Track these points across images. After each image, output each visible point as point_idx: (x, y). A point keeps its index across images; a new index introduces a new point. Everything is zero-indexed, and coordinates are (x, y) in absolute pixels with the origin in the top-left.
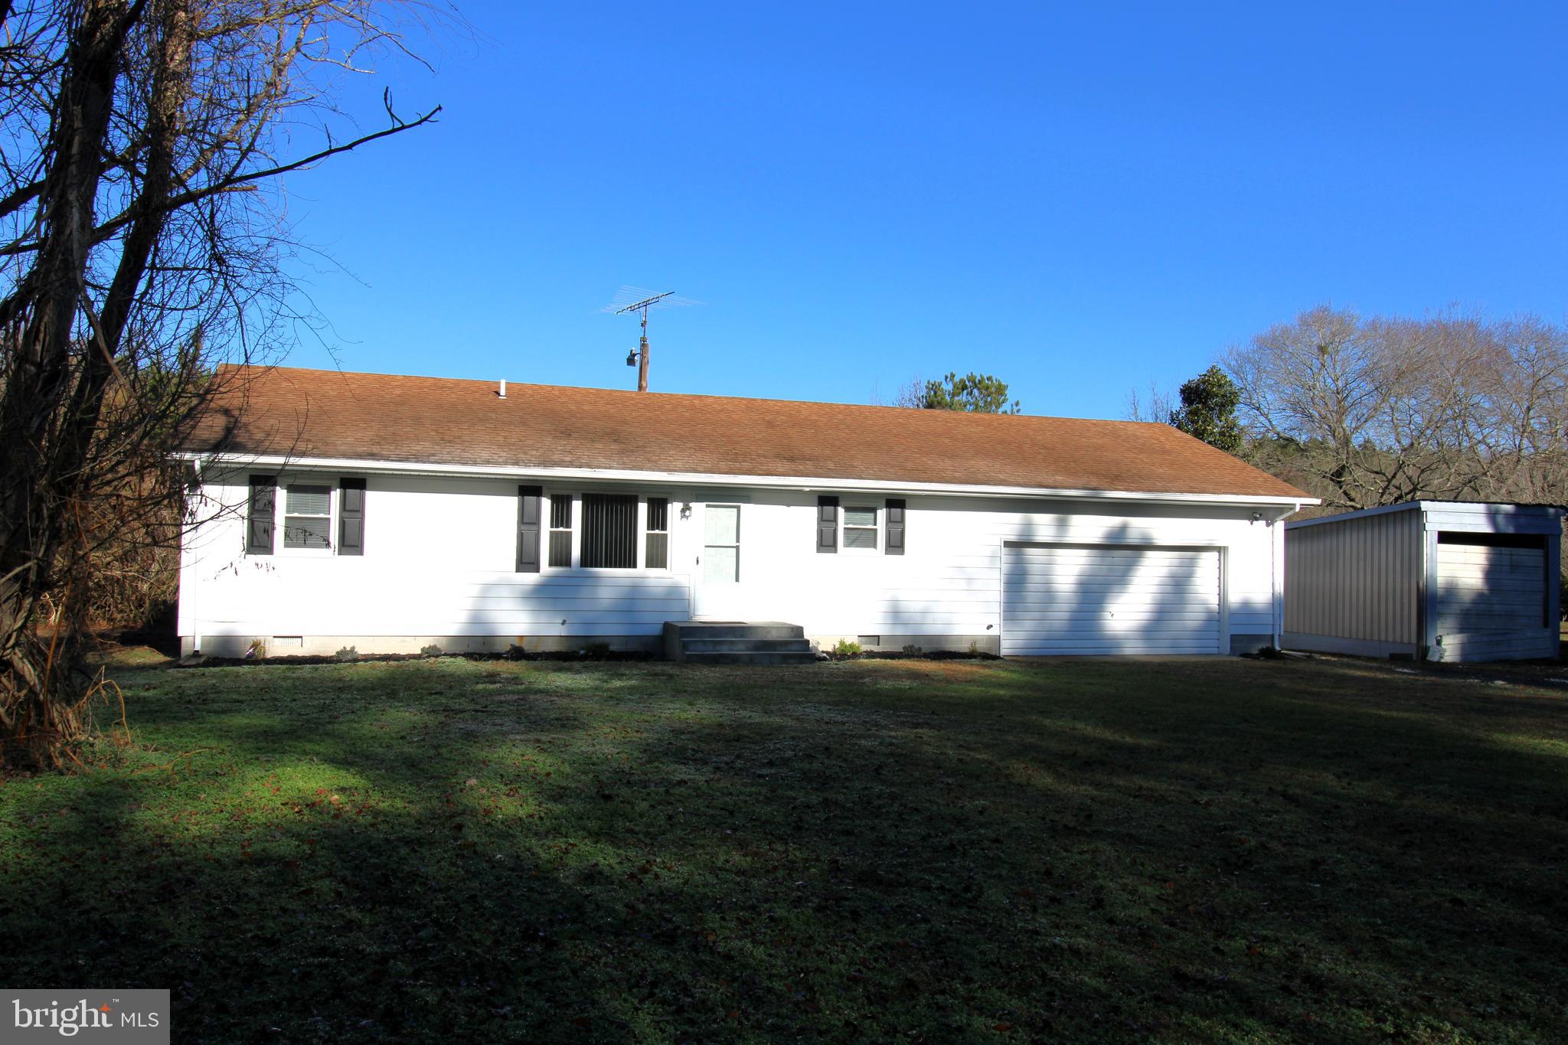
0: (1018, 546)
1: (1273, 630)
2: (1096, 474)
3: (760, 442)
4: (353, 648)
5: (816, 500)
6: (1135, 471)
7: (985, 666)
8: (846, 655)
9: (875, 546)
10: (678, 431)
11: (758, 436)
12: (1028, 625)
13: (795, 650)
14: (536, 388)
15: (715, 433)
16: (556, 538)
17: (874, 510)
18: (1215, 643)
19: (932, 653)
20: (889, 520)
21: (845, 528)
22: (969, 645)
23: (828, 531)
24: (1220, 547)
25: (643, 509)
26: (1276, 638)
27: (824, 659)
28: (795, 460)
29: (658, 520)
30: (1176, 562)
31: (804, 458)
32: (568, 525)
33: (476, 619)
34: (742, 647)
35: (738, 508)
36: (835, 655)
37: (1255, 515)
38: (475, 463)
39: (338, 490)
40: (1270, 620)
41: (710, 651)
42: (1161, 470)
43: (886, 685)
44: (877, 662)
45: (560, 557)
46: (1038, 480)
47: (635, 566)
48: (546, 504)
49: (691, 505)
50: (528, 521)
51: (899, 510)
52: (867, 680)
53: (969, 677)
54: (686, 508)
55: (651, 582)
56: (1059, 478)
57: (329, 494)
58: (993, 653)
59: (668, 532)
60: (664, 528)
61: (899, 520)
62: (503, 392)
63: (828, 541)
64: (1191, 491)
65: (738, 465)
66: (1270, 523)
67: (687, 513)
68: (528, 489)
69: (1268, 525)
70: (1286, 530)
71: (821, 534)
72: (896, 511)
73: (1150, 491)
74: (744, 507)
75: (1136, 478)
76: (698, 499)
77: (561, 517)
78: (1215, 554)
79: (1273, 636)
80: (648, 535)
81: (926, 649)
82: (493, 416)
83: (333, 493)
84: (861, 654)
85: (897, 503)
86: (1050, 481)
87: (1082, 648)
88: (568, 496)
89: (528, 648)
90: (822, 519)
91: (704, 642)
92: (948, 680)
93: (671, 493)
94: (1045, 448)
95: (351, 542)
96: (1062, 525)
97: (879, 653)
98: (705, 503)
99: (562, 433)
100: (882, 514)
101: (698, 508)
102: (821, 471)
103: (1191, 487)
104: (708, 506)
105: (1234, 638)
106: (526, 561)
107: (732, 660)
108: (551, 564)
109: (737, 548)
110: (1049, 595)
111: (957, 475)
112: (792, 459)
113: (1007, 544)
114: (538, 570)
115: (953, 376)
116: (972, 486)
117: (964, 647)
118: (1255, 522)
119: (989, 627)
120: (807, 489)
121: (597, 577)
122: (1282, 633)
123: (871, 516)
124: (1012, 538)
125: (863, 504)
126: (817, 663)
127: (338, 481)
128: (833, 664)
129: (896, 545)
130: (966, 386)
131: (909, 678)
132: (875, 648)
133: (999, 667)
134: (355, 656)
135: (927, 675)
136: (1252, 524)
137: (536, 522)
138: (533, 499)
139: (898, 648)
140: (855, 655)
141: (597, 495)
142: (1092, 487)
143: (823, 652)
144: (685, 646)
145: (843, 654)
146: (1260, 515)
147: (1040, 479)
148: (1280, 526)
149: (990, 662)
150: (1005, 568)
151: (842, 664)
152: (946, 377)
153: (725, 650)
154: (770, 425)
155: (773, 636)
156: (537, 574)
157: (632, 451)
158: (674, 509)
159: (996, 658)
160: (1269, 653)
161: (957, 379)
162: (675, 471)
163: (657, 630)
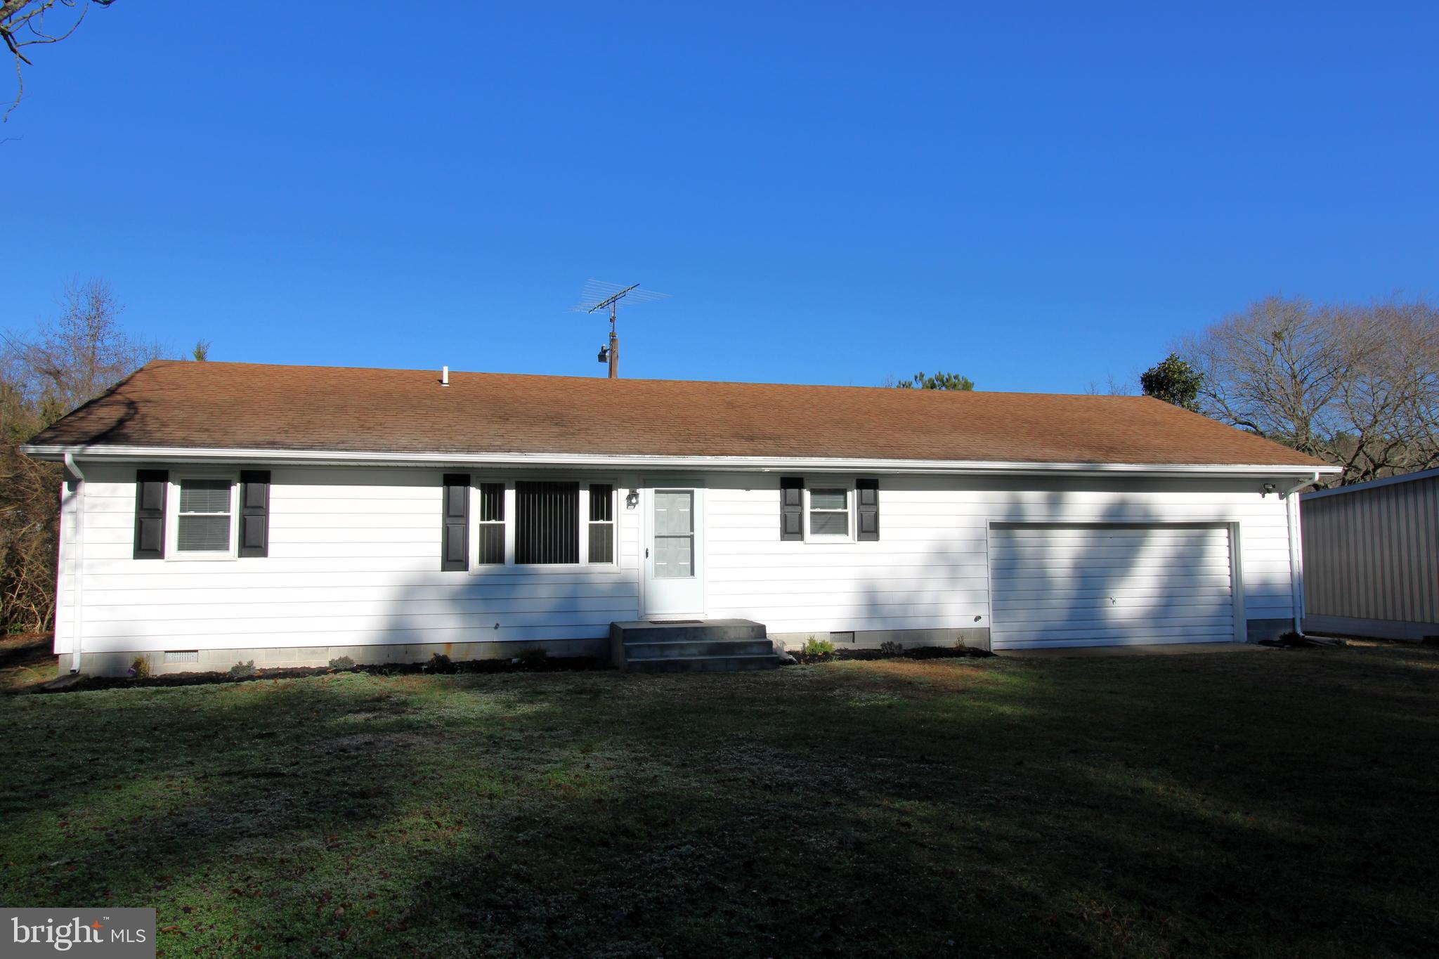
0: (1007, 526)
1: (1294, 613)
2: (1089, 447)
3: (717, 423)
4: (251, 663)
5: (778, 482)
6: (1129, 443)
7: (978, 667)
8: (816, 655)
9: (846, 532)
10: (629, 414)
11: (716, 417)
12: (1022, 615)
13: (756, 653)
14: (485, 376)
15: (669, 415)
16: (489, 532)
17: (843, 492)
18: (1229, 629)
19: (913, 650)
20: (861, 503)
21: (812, 513)
22: (956, 640)
23: (793, 518)
24: (1229, 523)
25: (584, 497)
26: (1298, 622)
27: (791, 662)
28: (753, 440)
29: (601, 509)
30: (1182, 541)
31: (764, 437)
32: (501, 517)
33: (397, 626)
34: (694, 651)
35: (692, 493)
36: (800, 656)
37: (1266, 486)
38: (389, 450)
39: (239, 485)
40: (1289, 603)
41: (656, 658)
42: (1158, 441)
43: (860, 700)
44: (853, 664)
45: (492, 553)
46: (1026, 454)
47: (577, 561)
48: (475, 495)
49: (640, 491)
50: (454, 515)
51: (872, 491)
52: (837, 692)
53: (961, 685)
54: (633, 495)
55: (596, 579)
56: (1047, 451)
57: (230, 489)
58: (983, 648)
59: (614, 522)
60: (609, 517)
61: (872, 502)
62: (446, 380)
63: (793, 526)
64: (1197, 461)
65: (689, 445)
66: (1284, 495)
67: (634, 501)
68: (454, 478)
69: (1281, 498)
70: (1302, 502)
71: (784, 519)
72: (868, 493)
73: (1151, 462)
74: (698, 491)
75: (1133, 449)
76: (646, 485)
77: (493, 508)
78: (1224, 532)
79: (1293, 620)
80: (591, 526)
81: (908, 644)
82: (429, 402)
83: (233, 488)
84: (833, 654)
85: (869, 483)
86: (1039, 455)
87: (1083, 639)
88: (500, 484)
89: (454, 656)
90: (785, 503)
91: (650, 646)
92: (937, 690)
93: (616, 479)
94: (1028, 422)
95: (254, 544)
96: (1054, 504)
97: (854, 651)
98: (654, 489)
99: (500, 417)
100: (852, 496)
101: (647, 495)
102: (783, 450)
103: (1195, 458)
104: (657, 492)
105: (1251, 624)
106: (453, 557)
107: (682, 667)
108: (482, 561)
109: (692, 537)
110: (1042, 582)
111: (934, 450)
112: (751, 439)
113: (994, 526)
114: (466, 568)
115: (922, 375)
116: (953, 462)
117: (950, 643)
118: (1267, 495)
119: (977, 618)
120: (767, 470)
121: (536, 574)
122: (1304, 617)
123: (841, 498)
124: (999, 519)
125: (830, 485)
126: (782, 668)
127: (238, 474)
128: (798, 669)
129: (869, 530)
130: (935, 384)
131: (889, 688)
132: (851, 646)
133: (992, 667)
134: (251, 672)
135: (910, 683)
136: (1263, 496)
137: (464, 515)
138: (459, 489)
139: (875, 645)
140: (827, 656)
141: (534, 483)
142: (1086, 459)
143: (790, 653)
144: (628, 652)
145: (814, 655)
146: (1274, 486)
147: (1027, 453)
148: (1295, 498)
149: (980, 661)
150: (992, 552)
151: (811, 668)
152: (916, 377)
153: (674, 656)
154: (731, 406)
155: (732, 637)
156: (467, 572)
157: (573, 434)
158: (620, 496)
159: (988, 654)
160: (1292, 641)
161: (926, 378)
162: (617, 453)
163: (601, 633)
